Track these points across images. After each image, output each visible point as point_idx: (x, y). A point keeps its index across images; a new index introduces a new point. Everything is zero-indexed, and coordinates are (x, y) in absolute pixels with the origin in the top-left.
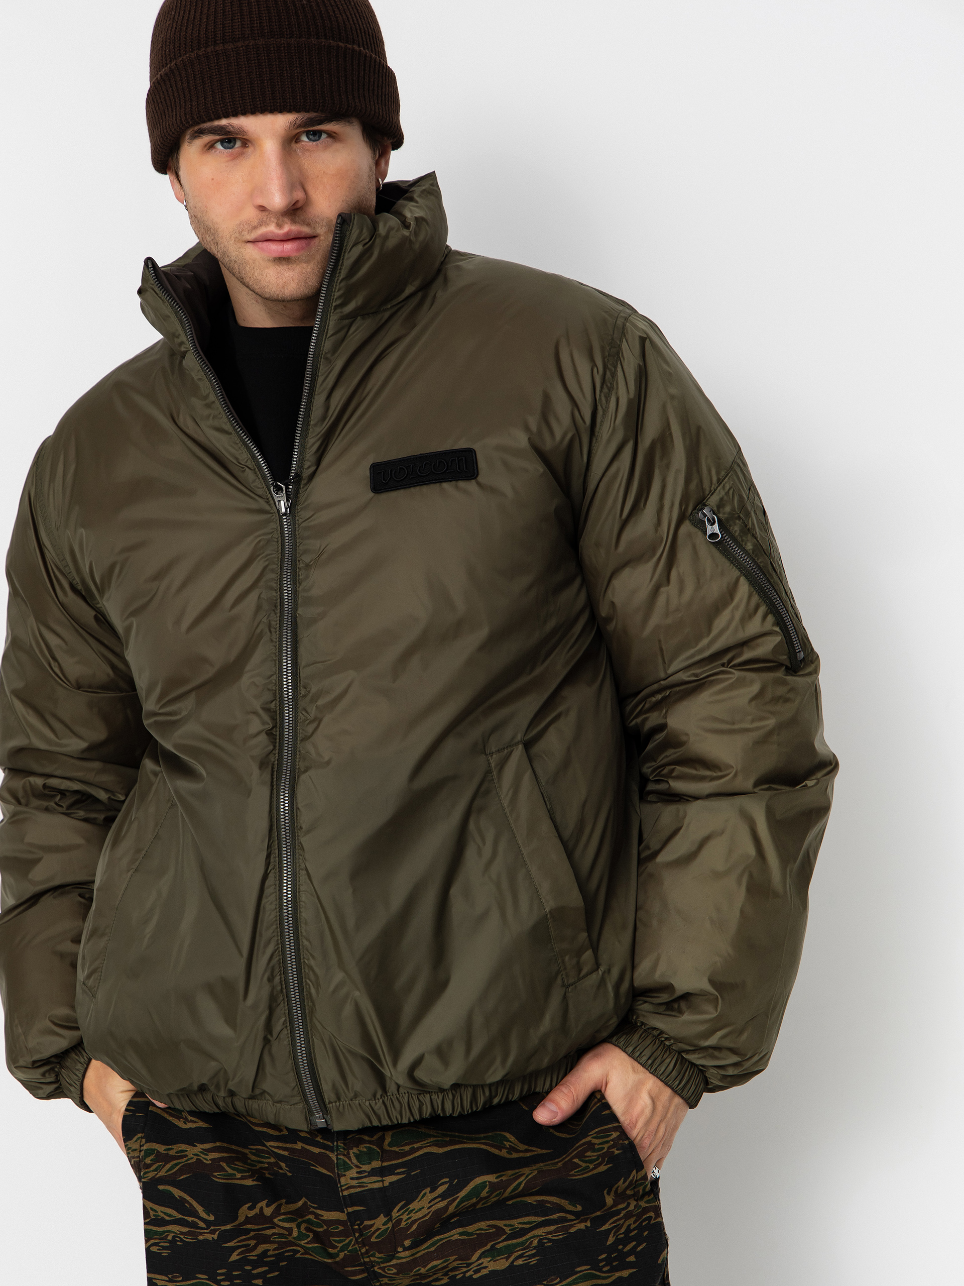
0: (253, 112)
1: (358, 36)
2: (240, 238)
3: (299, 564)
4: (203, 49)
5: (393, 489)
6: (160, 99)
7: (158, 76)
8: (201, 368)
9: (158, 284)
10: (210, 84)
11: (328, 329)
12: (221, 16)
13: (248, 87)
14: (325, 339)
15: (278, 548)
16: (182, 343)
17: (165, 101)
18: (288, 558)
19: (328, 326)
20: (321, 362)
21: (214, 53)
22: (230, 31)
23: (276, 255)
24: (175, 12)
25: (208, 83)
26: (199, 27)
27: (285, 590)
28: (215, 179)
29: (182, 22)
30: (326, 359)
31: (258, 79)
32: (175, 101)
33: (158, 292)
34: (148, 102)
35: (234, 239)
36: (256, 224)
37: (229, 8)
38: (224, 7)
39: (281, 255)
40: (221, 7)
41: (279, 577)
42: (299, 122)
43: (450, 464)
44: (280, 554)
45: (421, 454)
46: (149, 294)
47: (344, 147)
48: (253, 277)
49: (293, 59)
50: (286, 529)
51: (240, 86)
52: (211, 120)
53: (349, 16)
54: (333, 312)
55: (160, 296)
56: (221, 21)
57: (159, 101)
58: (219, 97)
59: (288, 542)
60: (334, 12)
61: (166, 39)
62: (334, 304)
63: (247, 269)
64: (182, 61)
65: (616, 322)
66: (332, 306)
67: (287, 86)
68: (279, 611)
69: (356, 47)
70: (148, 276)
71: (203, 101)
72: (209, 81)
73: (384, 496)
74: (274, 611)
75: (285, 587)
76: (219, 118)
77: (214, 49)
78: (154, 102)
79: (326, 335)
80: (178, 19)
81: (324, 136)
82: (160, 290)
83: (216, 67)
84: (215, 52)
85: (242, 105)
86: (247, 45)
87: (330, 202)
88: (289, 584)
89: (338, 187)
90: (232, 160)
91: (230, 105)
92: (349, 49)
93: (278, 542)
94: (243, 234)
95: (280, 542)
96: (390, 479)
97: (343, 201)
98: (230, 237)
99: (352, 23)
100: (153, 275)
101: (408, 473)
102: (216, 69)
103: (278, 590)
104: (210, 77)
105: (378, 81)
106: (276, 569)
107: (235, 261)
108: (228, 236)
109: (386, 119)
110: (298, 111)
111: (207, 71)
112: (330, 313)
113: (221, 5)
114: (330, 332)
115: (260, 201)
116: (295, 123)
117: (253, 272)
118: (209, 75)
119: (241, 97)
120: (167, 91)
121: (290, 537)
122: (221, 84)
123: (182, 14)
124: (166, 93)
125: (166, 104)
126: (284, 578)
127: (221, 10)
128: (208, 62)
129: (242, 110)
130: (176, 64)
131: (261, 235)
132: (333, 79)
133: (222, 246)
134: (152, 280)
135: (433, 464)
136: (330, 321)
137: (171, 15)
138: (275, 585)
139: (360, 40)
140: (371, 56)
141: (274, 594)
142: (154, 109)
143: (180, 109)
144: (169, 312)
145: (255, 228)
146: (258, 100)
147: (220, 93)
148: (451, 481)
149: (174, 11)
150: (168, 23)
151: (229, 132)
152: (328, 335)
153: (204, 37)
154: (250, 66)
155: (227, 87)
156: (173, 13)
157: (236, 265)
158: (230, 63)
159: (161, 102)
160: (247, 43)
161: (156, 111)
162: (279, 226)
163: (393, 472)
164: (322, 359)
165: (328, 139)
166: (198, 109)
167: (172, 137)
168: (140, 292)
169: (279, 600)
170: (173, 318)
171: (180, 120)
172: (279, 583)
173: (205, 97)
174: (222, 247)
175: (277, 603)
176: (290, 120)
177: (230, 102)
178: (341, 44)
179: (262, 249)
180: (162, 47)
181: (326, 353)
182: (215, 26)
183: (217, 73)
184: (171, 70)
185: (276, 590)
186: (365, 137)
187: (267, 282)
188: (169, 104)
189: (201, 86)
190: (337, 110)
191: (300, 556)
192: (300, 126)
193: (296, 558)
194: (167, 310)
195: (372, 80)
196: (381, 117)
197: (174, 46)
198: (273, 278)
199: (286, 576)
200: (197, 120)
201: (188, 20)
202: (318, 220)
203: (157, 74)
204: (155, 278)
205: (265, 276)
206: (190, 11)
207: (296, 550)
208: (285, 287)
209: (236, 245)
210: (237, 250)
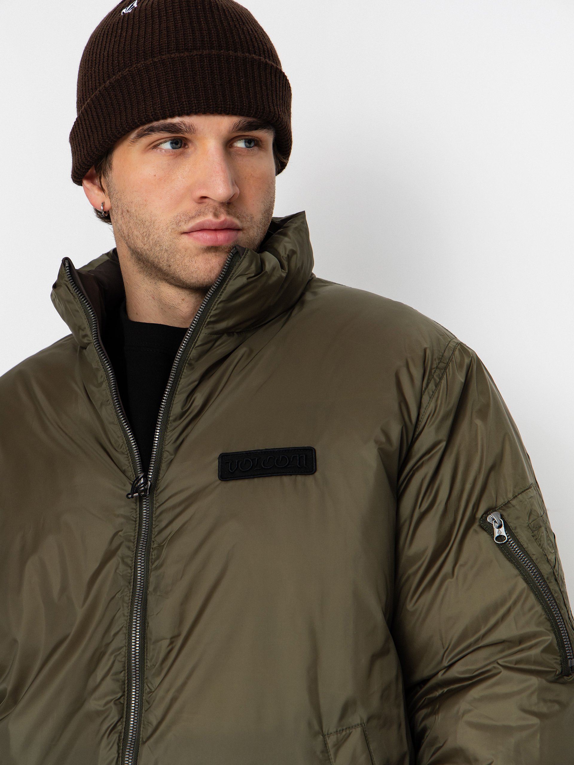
0: (204, 113)
2: (176, 230)
3: (154, 545)
5: (238, 478)
8: (100, 359)
9: (72, 282)
11: (197, 340)
13: (202, 90)
14: (193, 347)
15: (136, 527)
16: (85, 336)
18: (144, 538)
19: (198, 337)
20: (185, 366)
22: (183, 43)
23: (209, 244)
27: (139, 568)
28: (157, 175)
30: (190, 364)
31: (210, 83)
33: (71, 289)
35: (170, 230)
36: (193, 215)
39: (214, 244)
41: (134, 555)
43: (292, 460)
44: (137, 534)
45: (266, 449)
46: (62, 290)
47: (265, 156)
48: (182, 264)
49: (239, 70)
50: (145, 511)
51: (195, 88)
52: (165, 118)
54: (205, 327)
55: (72, 292)
59: (145, 523)
62: (208, 320)
63: (178, 256)
64: (136, 68)
65: (448, 344)
66: (206, 321)
67: (235, 92)
68: (132, 587)
70: (64, 274)
73: (231, 484)
74: (128, 587)
75: (139, 565)
76: (172, 116)
78: (96, 108)
79: (195, 345)
82: (73, 288)
84: (171, 59)
85: (196, 104)
86: (201, 55)
88: (142, 563)
90: (176, 158)
91: (186, 104)
93: (136, 521)
94: (180, 225)
95: (138, 522)
96: (236, 469)
98: (167, 228)
100: (68, 273)
101: (253, 464)
102: (172, 73)
103: (133, 566)
106: (132, 547)
107: (166, 250)
108: (164, 227)
110: (241, 115)
111: (164, 75)
112: (203, 326)
114: (199, 343)
116: (237, 126)
117: (183, 259)
119: (196, 98)
121: (147, 519)
122: (176, 86)
126: (139, 556)
128: (165, 67)
129: (196, 109)
131: (198, 224)
133: (155, 237)
134: (67, 278)
135: (277, 459)
136: (200, 333)
138: (130, 562)
141: (129, 571)
144: (79, 307)
145: (192, 219)
146: (211, 101)
147: (175, 94)
148: (291, 475)
151: (180, 130)
152: (197, 345)
154: (203, 73)
155: (183, 89)
157: (166, 254)
162: (216, 215)
163: (240, 463)
164: (187, 364)
165: (255, 147)
168: (55, 286)
169: (133, 577)
170: (82, 313)
172: (134, 561)
175: (131, 579)
176: (234, 123)
177: (185, 101)
179: (196, 238)
180: (108, 60)
181: (190, 359)
185: (131, 567)
191: (155, 537)
192: (240, 129)
193: (151, 538)
194: (77, 305)
198: (201, 264)
199: (140, 555)
204: (70, 277)
207: (151, 531)
208: (212, 271)
209: (171, 236)
210: (171, 241)
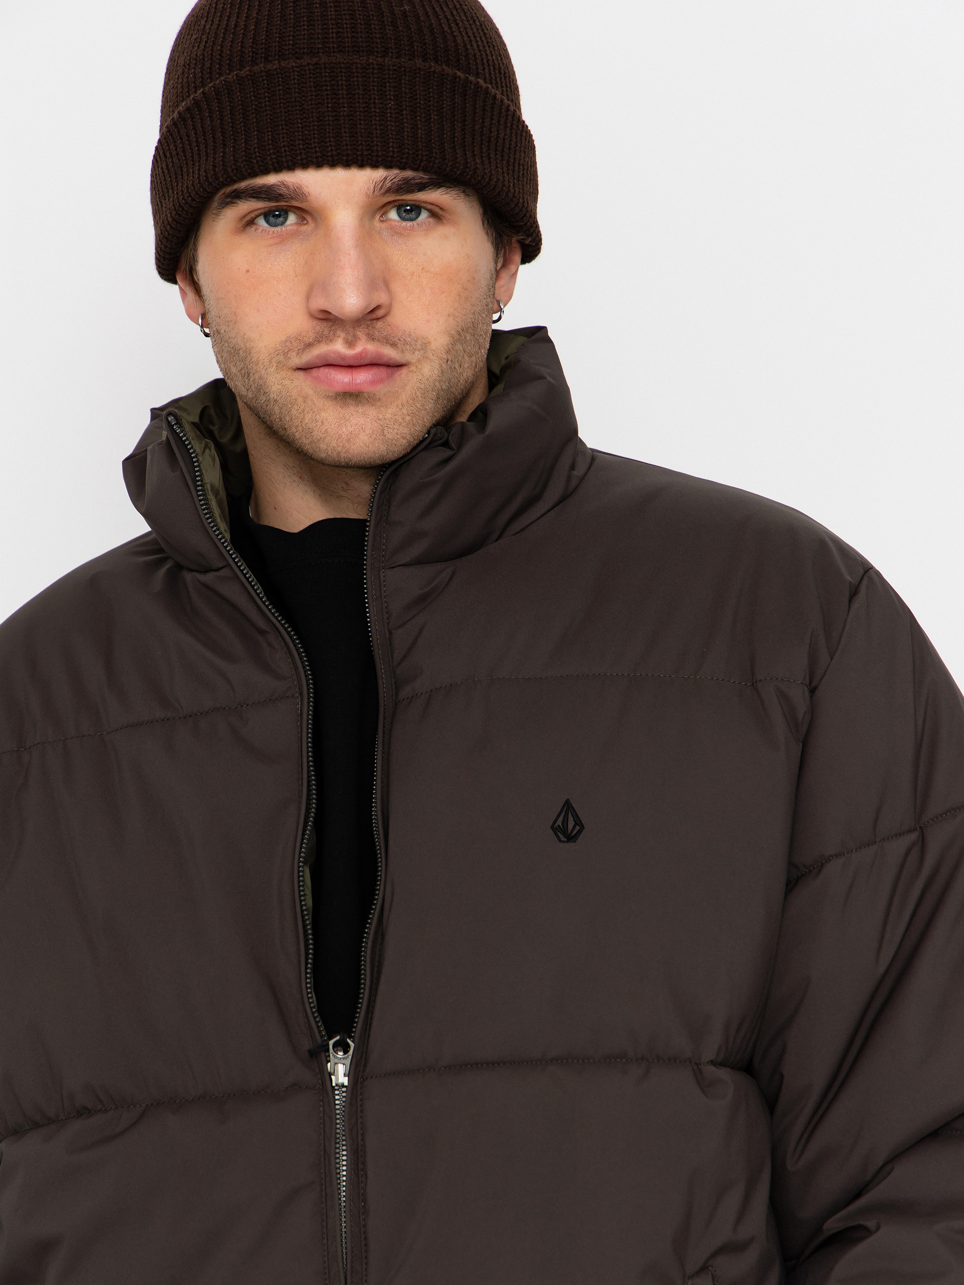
0: (319, 165)
1: (484, 69)
2: (284, 363)
4: (248, 68)
6: (176, 149)
7: (176, 115)
10: (254, 120)
12: (277, 21)
17: (184, 151)
21: (263, 74)
22: (291, 42)
23: (339, 388)
24: (206, 21)
25: (253, 118)
26: (243, 38)
29: (216, 33)
32: (199, 150)
34: (156, 160)
35: (275, 365)
36: (311, 340)
37: (291, 10)
38: (282, 9)
39: (347, 389)
40: (278, 9)
42: (388, 184)
47: (454, 234)
48: (301, 426)
49: (385, 87)
52: (253, 175)
53: (472, 38)
56: (277, 29)
57: (174, 153)
58: (268, 139)
60: (450, 28)
61: (190, 60)
63: (294, 411)
64: (214, 87)
67: (374, 127)
69: (481, 82)
71: (243, 145)
72: (254, 115)
76: (266, 172)
77: (265, 67)
78: (165, 156)
80: (210, 29)
81: (424, 215)
83: (266, 94)
84: (266, 72)
85: (302, 152)
86: (316, 64)
87: (429, 314)
89: (443, 293)
90: (280, 243)
91: (285, 152)
92: (471, 82)
94: (289, 355)
97: (449, 315)
98: (270, 361)
99: (476, 48)
102: (265, 97)
104: (256, 110)
105: (511, 140)
107: (276, 401)
108: (266, 360)
109: (519, 200)
110: (388, 165)
111: (252, 101)
113: (278, 5)
115: (320, 303)
116: (382, 186)
117: (302, 416)
118: (254, 107)
119: (303, 140)
120: (188, 136)
122: (271, 120)
123: (216, 22)
124: (185, 138)
125: (185, 156)
127: (278, 12)
128: (254, 88)
129: (301, 161)
130: (203, 93)
131: (318, 357)
132: (444, 123)
133: (257, 376)
137: (199, 25)
139: (487, 75)
140: (502, 101)
142: (165, 167)
143: (207, 160)
145: (309, 345)
147: (270, 133)
149: (205, 19)
150: (194, 37)
151: (281, 195)
153: (249, 52)
154: (318, 95)
155: (282, 125)
156: (203, 22)
157: (276, 408)
158: (288, 89)
159: (177, 154)
160: (315, 60)
161: (169, 170)
162: (350, 344)
165: (431, 220)
166: (234, 157)
167: (191, 206)
171: (205, 176)
173: (246, 139)
174: (257, 378)
176: (375, 180)
177: (284, 147)
178: (459, 73)
179: (317, 379)
180: (183, 73)
182: (267, 36)
183: (267, 103)
184: (196, 102)
186: (486, 222)
187: (323, 432)
188: (189, 155)
189: (240, 123)
190: (448, 169)
192: (389, 191)
195: (501, 136)
196: (510, 195)
197: (202, 68)
198: (332, 426)
200: (231, 174)
201: (226, 29)
202: (409, 340)
203: (173, 112)
205: (319, 423)
206: (229, 17)
208: (351, 440)
209: (278, 375)
210: (280, 383)
